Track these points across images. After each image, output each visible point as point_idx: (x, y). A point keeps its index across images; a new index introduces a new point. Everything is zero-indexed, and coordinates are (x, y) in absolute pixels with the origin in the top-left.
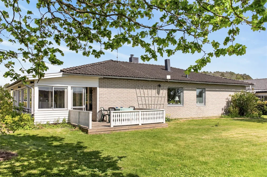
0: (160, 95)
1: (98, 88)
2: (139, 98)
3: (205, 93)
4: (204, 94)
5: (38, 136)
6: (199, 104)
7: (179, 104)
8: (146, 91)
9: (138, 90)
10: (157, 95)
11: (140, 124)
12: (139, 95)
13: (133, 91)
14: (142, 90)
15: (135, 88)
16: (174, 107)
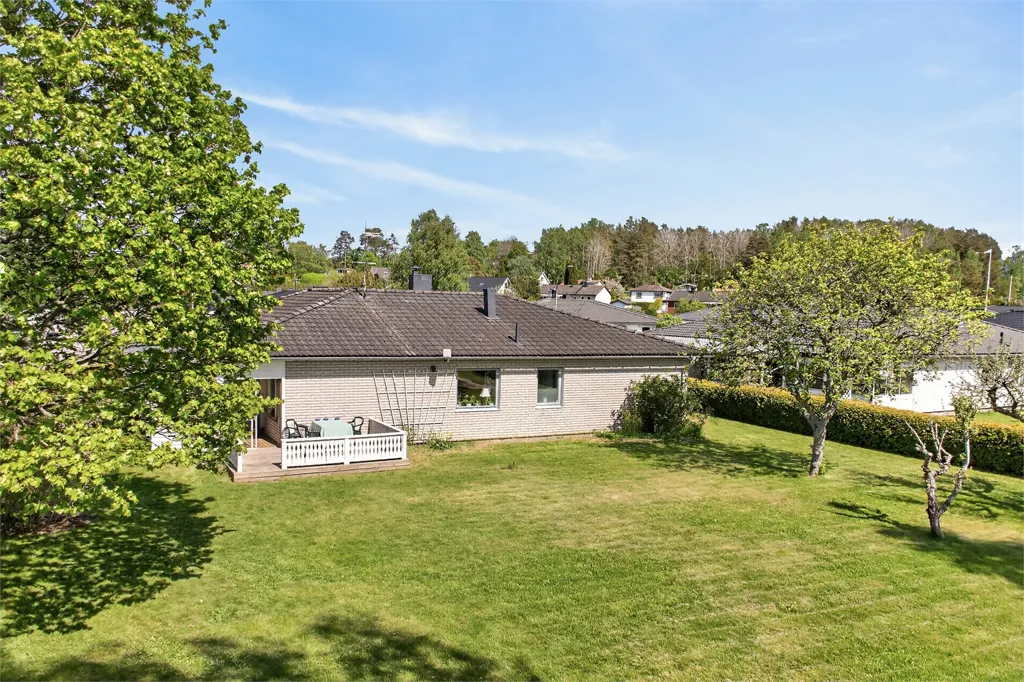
0: (437, 388)
1: (284, 380)
2: (383, 398)
3: (562, 376)
4: (560, 379)
5: (157, 479)
6: (545, 405)
7: (492, 404)
8: (399, 380)
9: (379, 380)
10: (430, 388)
11: (347, 463)
12: (382, 390)
13: (368, 381)
14: (388, 380)
15: (372, 376)
16: (474, 411)
